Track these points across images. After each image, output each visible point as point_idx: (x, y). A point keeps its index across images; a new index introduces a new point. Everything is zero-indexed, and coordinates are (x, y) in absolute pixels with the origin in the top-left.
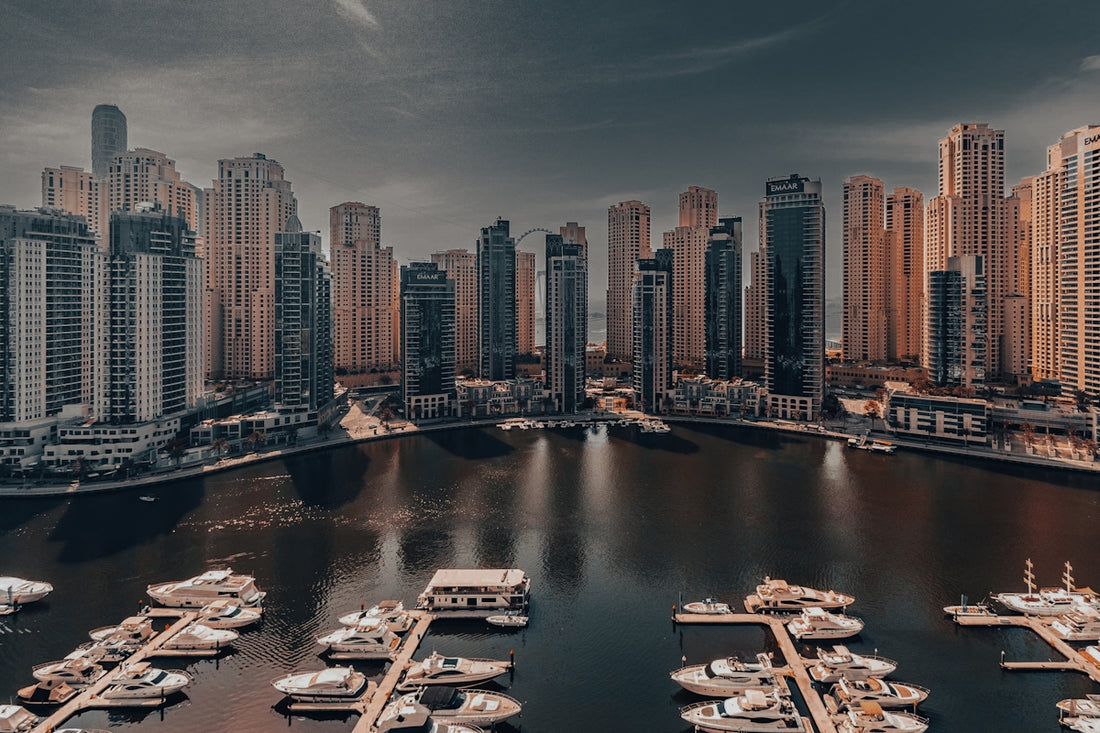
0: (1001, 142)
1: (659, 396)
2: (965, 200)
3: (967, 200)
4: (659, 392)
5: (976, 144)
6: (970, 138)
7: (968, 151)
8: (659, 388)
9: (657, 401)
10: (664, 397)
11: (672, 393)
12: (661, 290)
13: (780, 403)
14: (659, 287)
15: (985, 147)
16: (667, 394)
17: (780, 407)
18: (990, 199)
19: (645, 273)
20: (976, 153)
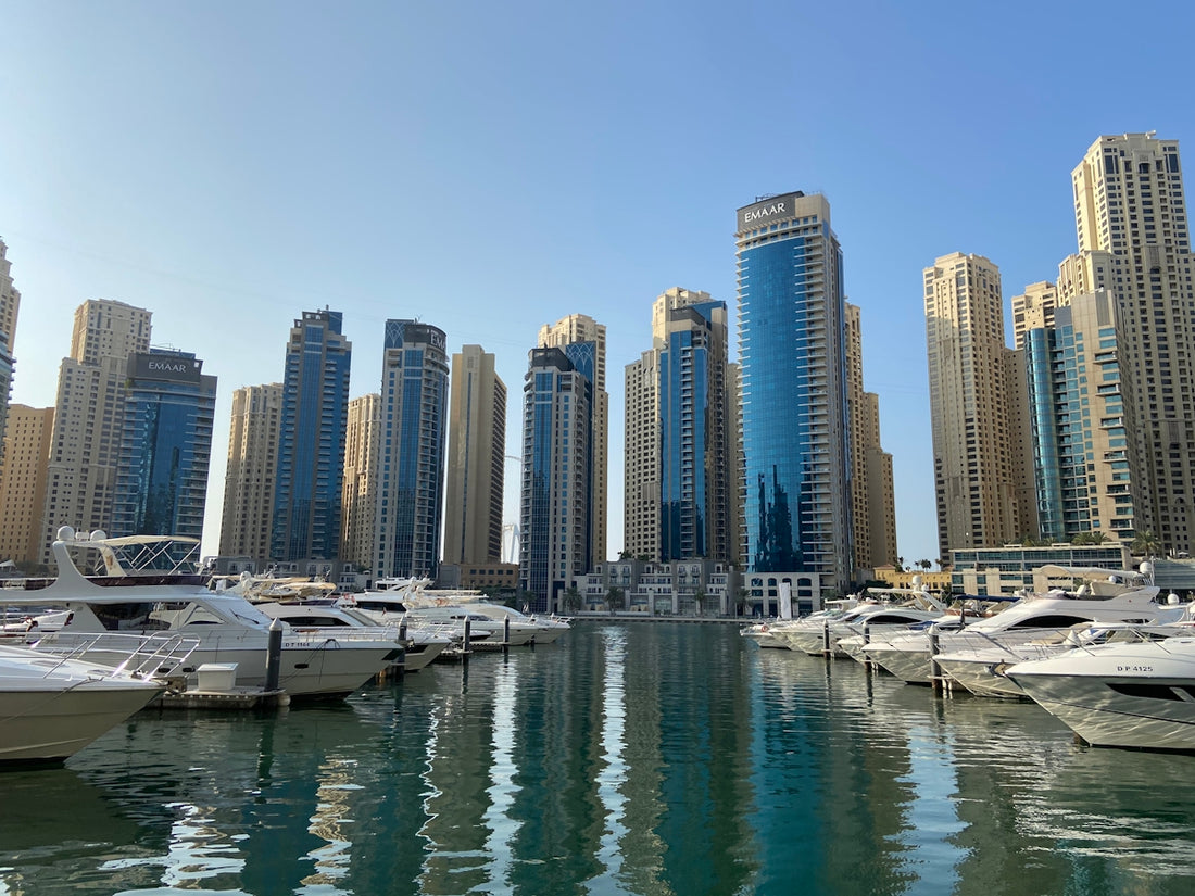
0: (1174, 159)
1: (560, 585)
2: (1119, 257)
3: (1122, 258)
4: (559, 579)
5: (1127, 164)
6: (1118, 154)
7: (1114, 175)
8: (559, 571)
9: (555, 595)
10: (568, 585)
11: (583, 582)
12: (567, 399)
13: (765, 587)
14: (563, 394)
15: (1145, 167)
16: (574, 584)
17: (766, 594)
18: (1162, 252)
19: (540, 370)
20: (1129, 177)
